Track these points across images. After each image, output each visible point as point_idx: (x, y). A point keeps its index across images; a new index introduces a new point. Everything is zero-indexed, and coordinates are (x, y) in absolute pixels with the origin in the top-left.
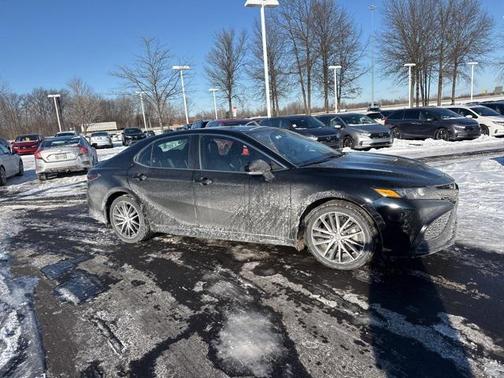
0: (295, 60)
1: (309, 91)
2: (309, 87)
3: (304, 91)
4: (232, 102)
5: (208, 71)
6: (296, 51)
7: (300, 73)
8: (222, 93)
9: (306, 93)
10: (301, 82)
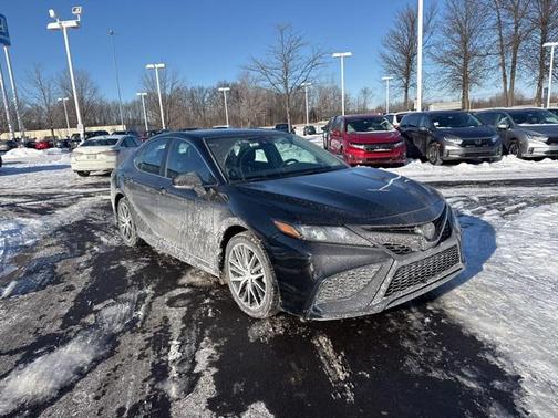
0: (497, 37)
1: (513, 77)
2: (513, 72)
3: (505, 76)
4: (409, 93)
5: (384, 56)
6: (500, 25)
7: (502, 54)
8: (398, 82)
9: (509, 80)
10: (503, 65)
